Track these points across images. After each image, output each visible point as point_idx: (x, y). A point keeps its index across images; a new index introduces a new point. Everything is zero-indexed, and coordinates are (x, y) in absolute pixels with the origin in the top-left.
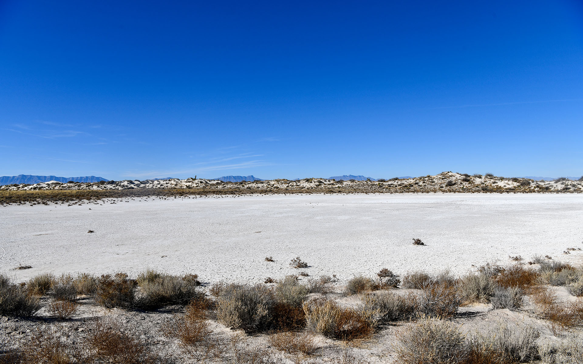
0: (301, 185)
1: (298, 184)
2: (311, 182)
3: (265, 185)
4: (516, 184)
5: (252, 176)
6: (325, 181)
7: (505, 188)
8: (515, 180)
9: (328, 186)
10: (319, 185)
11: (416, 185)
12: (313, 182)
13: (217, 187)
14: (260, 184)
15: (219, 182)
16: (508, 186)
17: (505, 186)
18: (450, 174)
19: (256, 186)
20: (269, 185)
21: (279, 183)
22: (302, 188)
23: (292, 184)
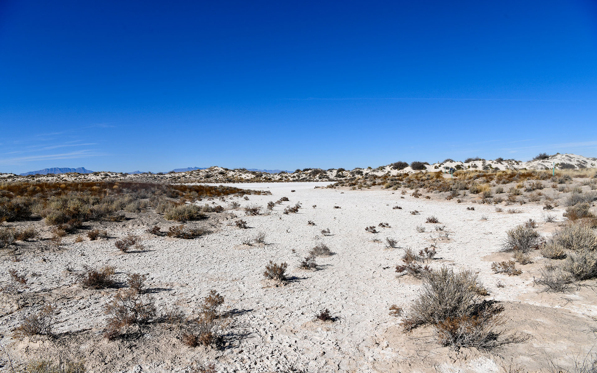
0: (89, 178)
1: (86, 177)
2: (98, 175)
3: (55, 178)
4: (253, 176)
5: (83, 168)
6: (112, 174)
7: (245, 179)
8: (253, 173)
9: (112, 179)
10: (104, 178)
11: (184, 177)
12: (100, 176)
13: (7, 181)
14: (50, 177)
15: (12, 175)
16: (247, 178)
17: (245, 178)
18: (215, 168)
19: (46, 179)
20: (59, 178)
21: (69, 176)
22: (88, 181)
23: (80, 177)
